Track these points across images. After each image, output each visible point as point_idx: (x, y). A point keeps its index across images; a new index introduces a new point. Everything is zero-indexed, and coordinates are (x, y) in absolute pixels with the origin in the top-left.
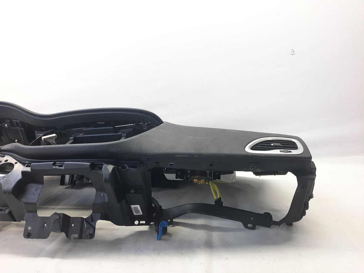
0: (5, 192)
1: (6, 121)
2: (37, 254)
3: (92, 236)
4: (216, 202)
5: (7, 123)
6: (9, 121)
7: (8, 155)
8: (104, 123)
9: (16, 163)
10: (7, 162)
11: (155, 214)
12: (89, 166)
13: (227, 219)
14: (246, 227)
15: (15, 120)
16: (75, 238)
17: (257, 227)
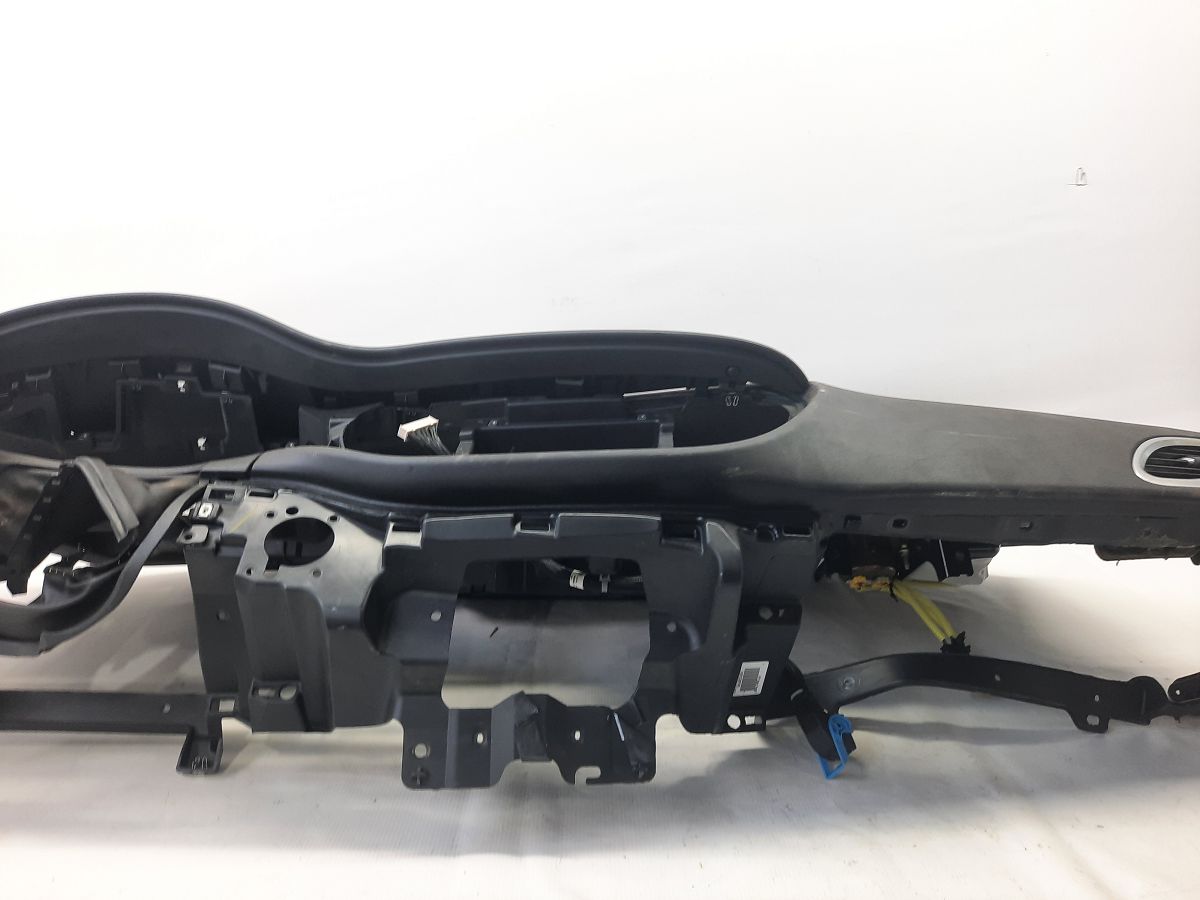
0: (333, 624)
1: (180, 369)
2: (447, 843)
3: (649, 769)
4: (945, 647)
5: (182, 376)
6: (189, 369)
7: (286, 488)
8: (580, 383)
9: (333, 519)
10: (299, 515)
11: (800, 691)
12: (656, 527)
13: (1027, 701)
14: (1082, 725)
15: (219, 367)
16: (590, 781)
17: (1112, 723)
